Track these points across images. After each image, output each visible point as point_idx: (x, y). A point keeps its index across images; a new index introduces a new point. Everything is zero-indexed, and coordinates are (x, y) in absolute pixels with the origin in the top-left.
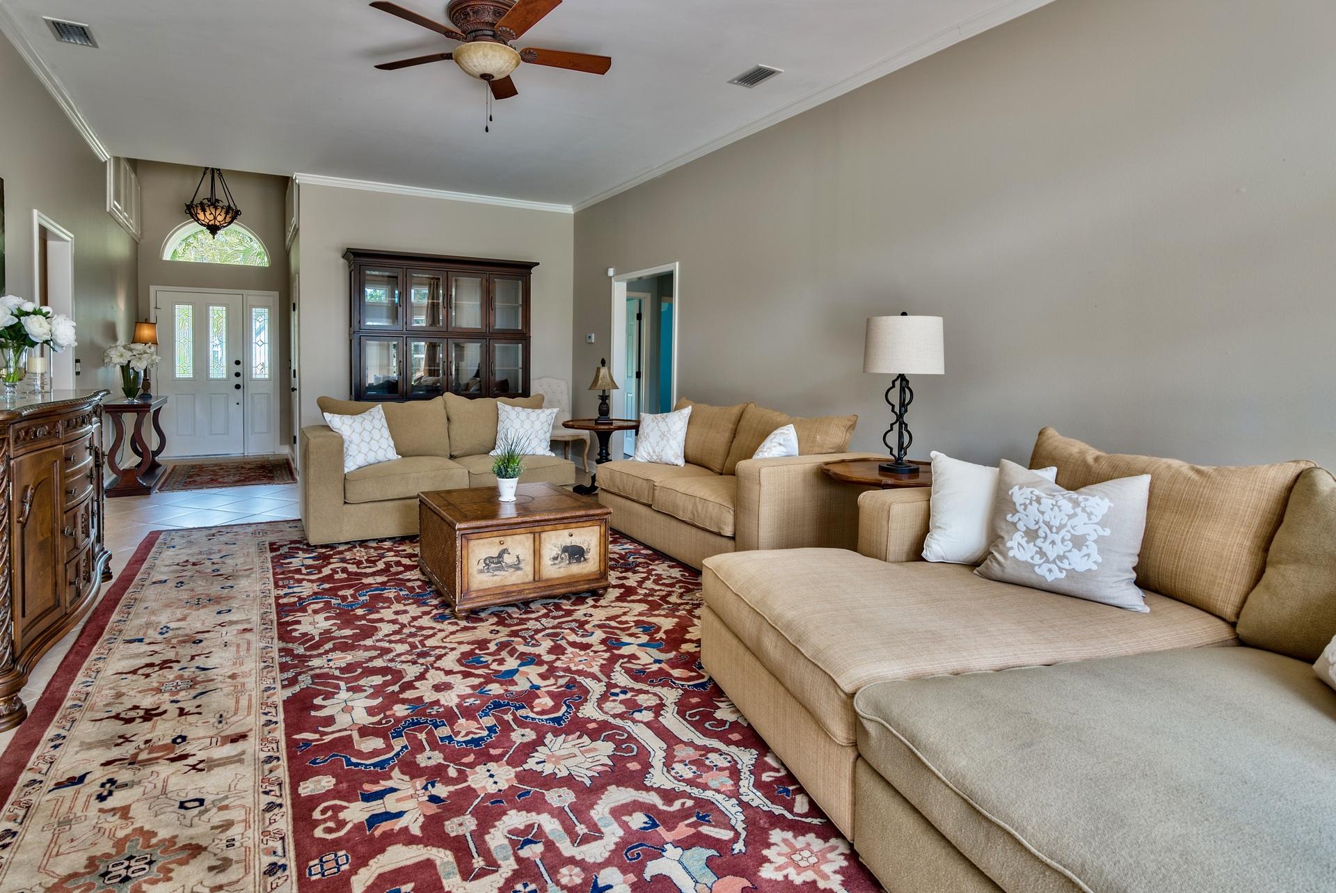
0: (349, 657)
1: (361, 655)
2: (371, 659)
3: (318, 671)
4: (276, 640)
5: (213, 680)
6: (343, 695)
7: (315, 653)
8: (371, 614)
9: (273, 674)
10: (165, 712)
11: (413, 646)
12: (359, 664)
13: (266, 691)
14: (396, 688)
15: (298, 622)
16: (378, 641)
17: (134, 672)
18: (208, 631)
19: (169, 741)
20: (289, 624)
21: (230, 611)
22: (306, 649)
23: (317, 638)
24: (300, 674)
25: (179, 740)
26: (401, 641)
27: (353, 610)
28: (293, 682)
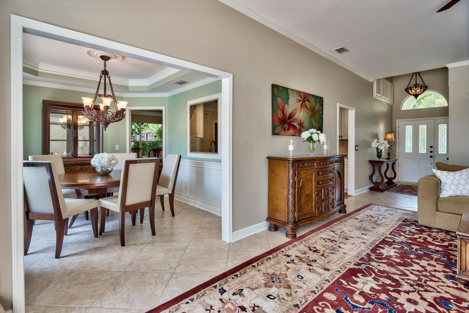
0: (387, 268)
1: (394, 270)
2: (395, 274)
3: (371, 266)
4: (369, 250)
5: (339, 251)
6: (370, 278)
7: (377, 260)
8: (416, 259)
9: (356, 259)
10: (319, 252)
11: (420, 280)
12: (387, 273)
13: (348, 262)
14: (391, 289)
15: (383, 248)
16: (406, 270)
17: (324, 239)
18: (353, 238)
19: (312, 260)
20: (380, 247)
21: (366, 235)
22: (375, 258)
23: (384, 257)
24: (363, 264)
25: (314, 261)
26: (416, 275)
27: (410, 254)
28: (359, 264)
